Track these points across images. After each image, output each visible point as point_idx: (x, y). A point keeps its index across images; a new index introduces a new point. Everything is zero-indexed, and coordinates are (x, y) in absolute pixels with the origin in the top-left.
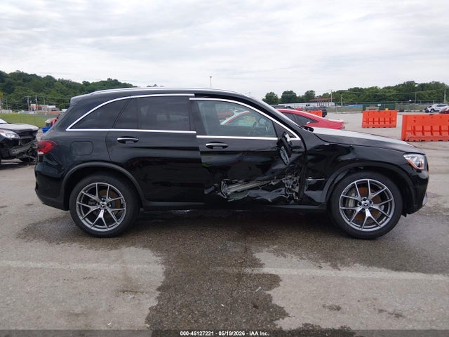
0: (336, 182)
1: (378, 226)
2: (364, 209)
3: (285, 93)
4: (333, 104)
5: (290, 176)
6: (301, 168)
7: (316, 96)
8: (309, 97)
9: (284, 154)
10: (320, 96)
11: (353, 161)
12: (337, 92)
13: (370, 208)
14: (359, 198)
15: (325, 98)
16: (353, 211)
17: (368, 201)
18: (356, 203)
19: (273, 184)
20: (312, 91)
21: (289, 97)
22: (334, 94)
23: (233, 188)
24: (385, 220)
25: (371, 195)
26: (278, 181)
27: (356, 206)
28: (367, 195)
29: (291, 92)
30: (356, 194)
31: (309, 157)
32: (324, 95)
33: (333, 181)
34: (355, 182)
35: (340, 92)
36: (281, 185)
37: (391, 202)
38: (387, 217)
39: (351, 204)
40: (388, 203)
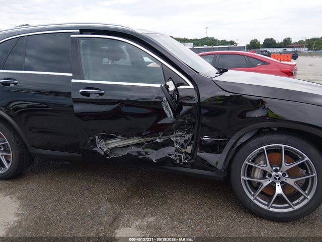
0: (238, 145)
1: (290, 207)
2: (274, 183)
3: (266, 40)
4: (306, 49)
5: (180, 133)
6: (194, 124)
7: (292, 42)
8: (287, 43)
9: (167, 107)
10: (296, 42)
11: (263, 119)
12: (311, 39)
13: (282, 183)
14: (268, 168)
15: (300, 44)
16: (259, 184)
17: (280, 173)
18: (265, 174)
19: (159, 141)
20: (289, 38)
21: (270, 43)
22: (308, 41)
23: (113, 143)
24: (302, 201)
25: (285, 167)
26: (166, 138)
27: (264, 177)
28: (280, 166)
29: (272, 39)
30: (265, 163)
31: (204, 111)
32: (300, 41)
33: (236, 143)
34: (264, 147)
35: (314, 40)
36: (169, 143)
37: (313, 178)
38: (305, 198)
39: (257, 174)
40: (308, 179)
